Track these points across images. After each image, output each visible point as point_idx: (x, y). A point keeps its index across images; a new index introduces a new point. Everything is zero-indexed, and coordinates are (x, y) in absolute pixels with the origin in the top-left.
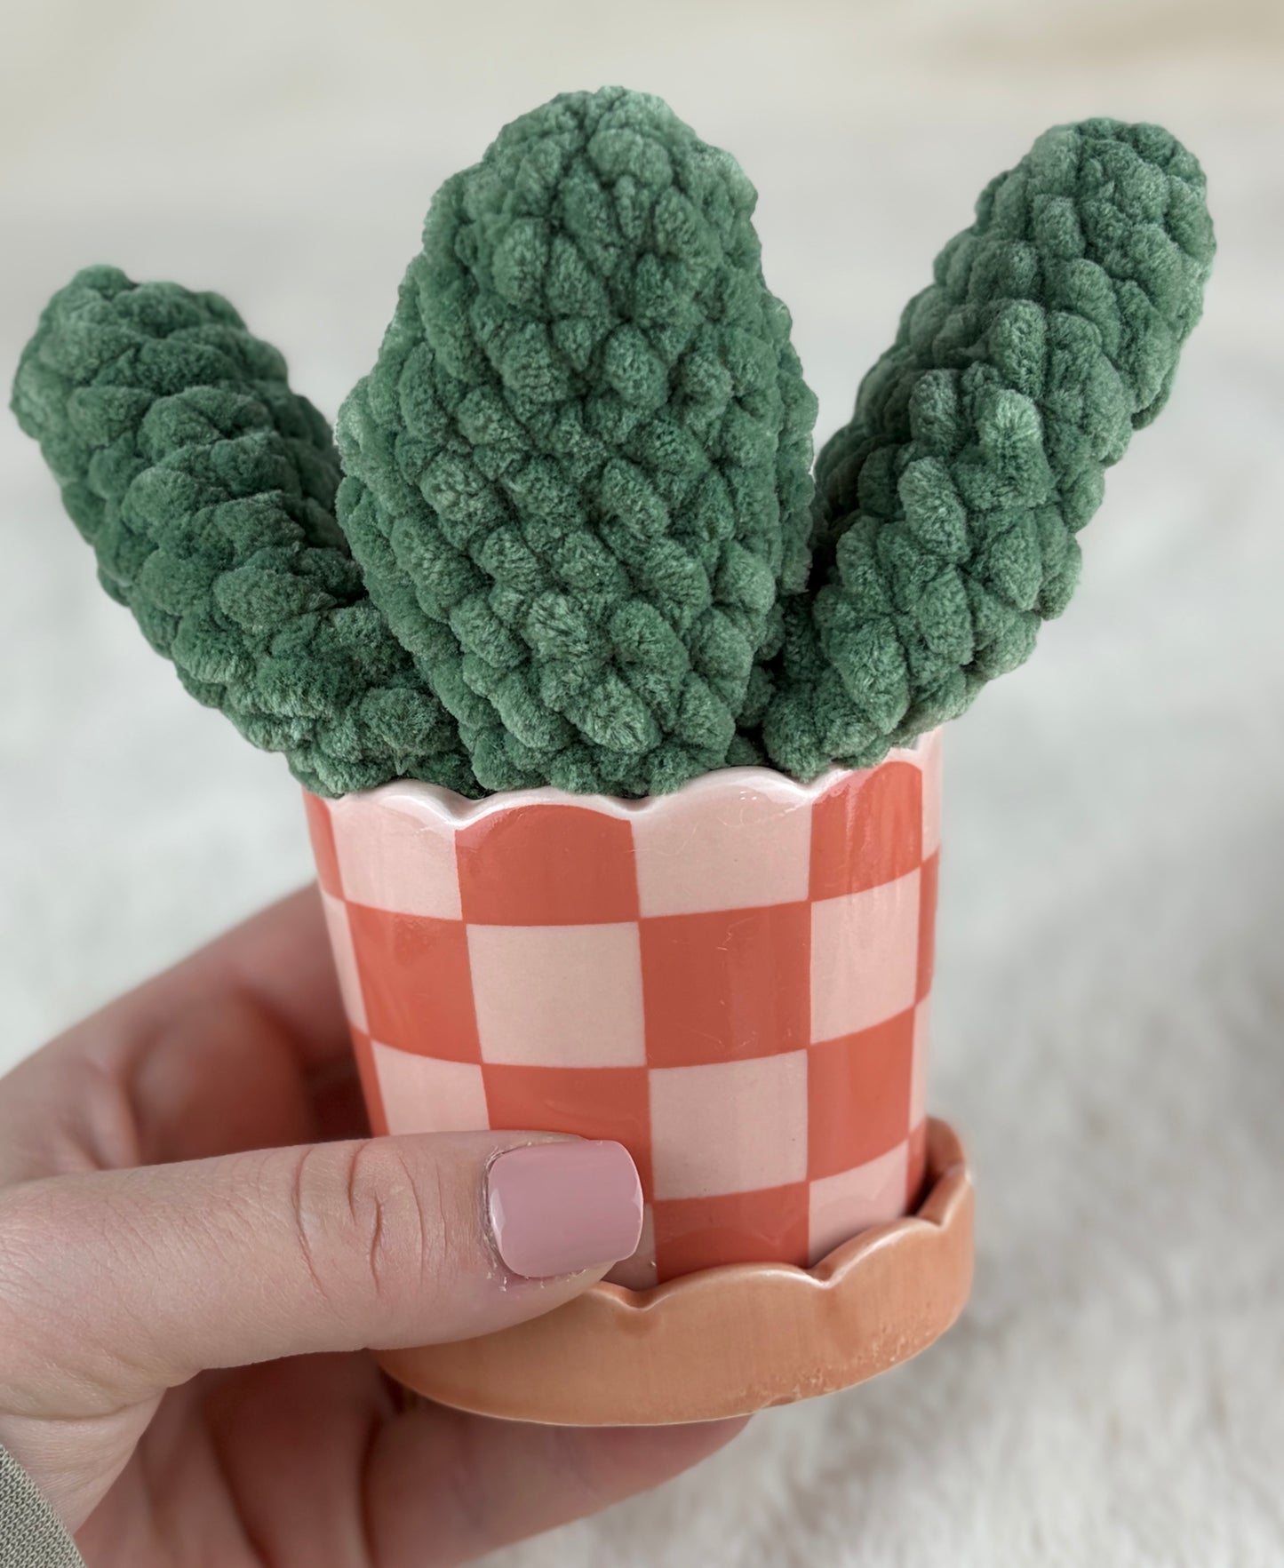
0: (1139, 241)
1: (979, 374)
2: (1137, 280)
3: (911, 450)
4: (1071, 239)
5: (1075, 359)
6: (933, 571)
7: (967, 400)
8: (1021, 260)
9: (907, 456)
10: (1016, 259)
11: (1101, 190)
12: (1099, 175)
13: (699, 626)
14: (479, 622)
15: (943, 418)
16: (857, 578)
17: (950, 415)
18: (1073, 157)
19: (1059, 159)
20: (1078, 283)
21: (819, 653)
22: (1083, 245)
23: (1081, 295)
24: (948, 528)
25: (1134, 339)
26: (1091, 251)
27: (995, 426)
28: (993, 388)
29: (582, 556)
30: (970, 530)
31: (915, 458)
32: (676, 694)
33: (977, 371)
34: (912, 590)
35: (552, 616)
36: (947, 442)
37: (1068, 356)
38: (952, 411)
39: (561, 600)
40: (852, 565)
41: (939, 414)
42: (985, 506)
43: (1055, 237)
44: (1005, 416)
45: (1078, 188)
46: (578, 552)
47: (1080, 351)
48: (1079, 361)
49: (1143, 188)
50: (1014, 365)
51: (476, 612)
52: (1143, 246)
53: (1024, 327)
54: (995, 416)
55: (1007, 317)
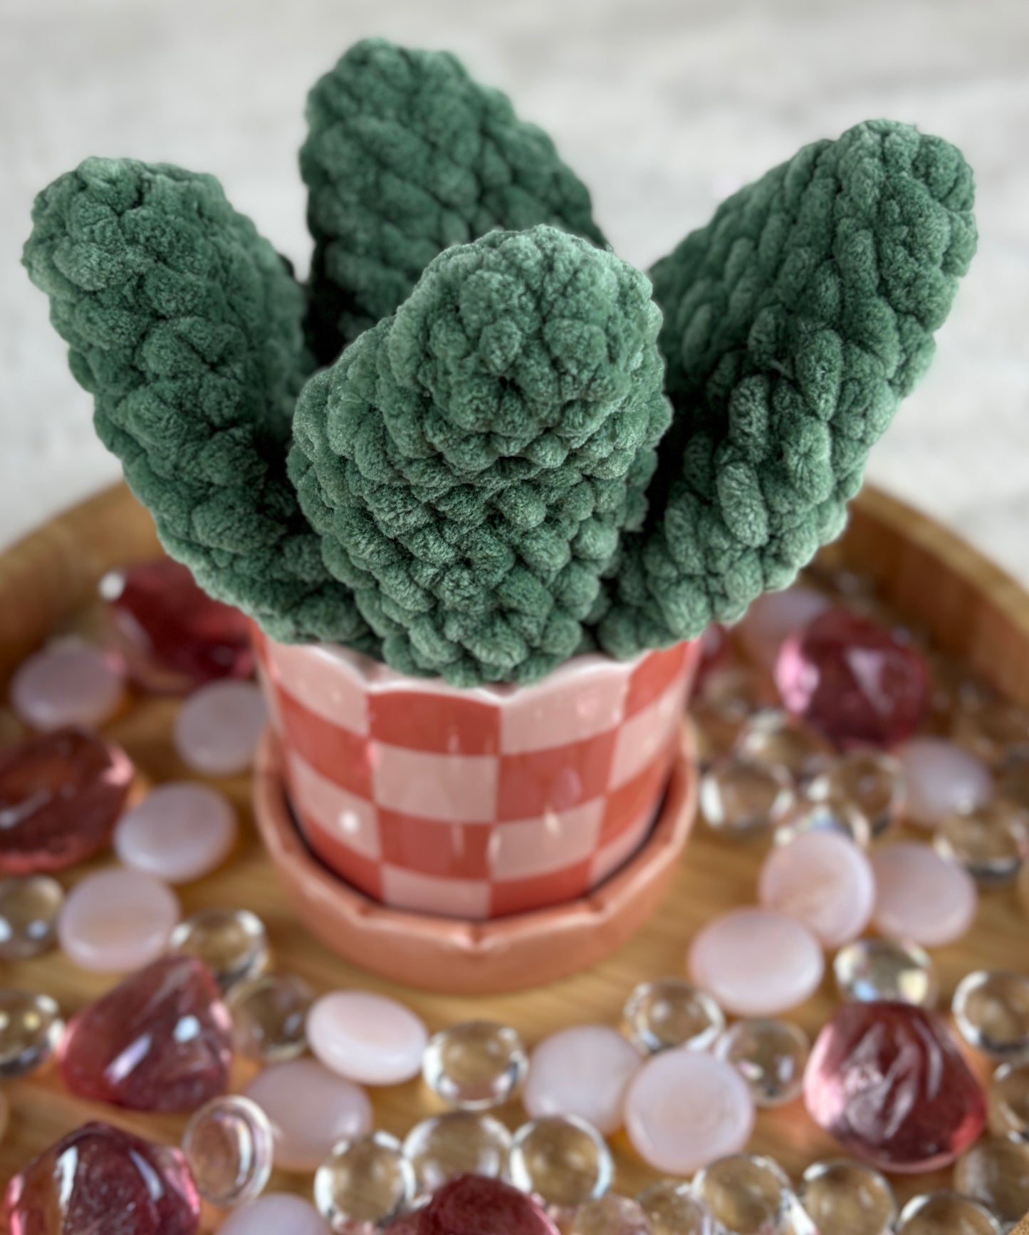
0: (923, 286)
1: (787, 398)
2: (916, 316)
3: (729, 452)
4: (869, 278)
5: (862, 391)
6: (739, 554)
7: (776, 418)
8: (827, 288)
9: (725, 458)
10: (823, 288)
11: (896, 230)
12: (896, 216)
13: (560, 579)
14: (402, 587)
15: (757, 434)
16: (681, 552)
17: (762, 432)
18: (877, 191)
19: (865, 192)
20: (871, 327)
21: (646, 589)
22: (877, 281)
23: (872, 335)
24: (754, 528)
25: (907, 361)
26: (884, 290)
27: (796, 452)
28: (797, 413)
29: (481, 549)
30: (770, 525)
31: (732, 461)
32: (542, 627)
33: (785, 396)
34: (722, 565)
35: (458, 586)
36: (757, 455)
37: (857, 389)
38: (763, 428)
39: (465, 575)
40: (677, 539)
41: (753, 430)
42: (784, 511)
43: (856, 272)
44: (805, 444)
45: (877, 223)
46: (479, 546)
47: (867, 383)
48: (866, 391)
49: (931, 239)
50: (815, 396)
51: (399, 580)
52: (925, 292)
53: (825, 365)
54: (797, 443)
55: (813, 352)
